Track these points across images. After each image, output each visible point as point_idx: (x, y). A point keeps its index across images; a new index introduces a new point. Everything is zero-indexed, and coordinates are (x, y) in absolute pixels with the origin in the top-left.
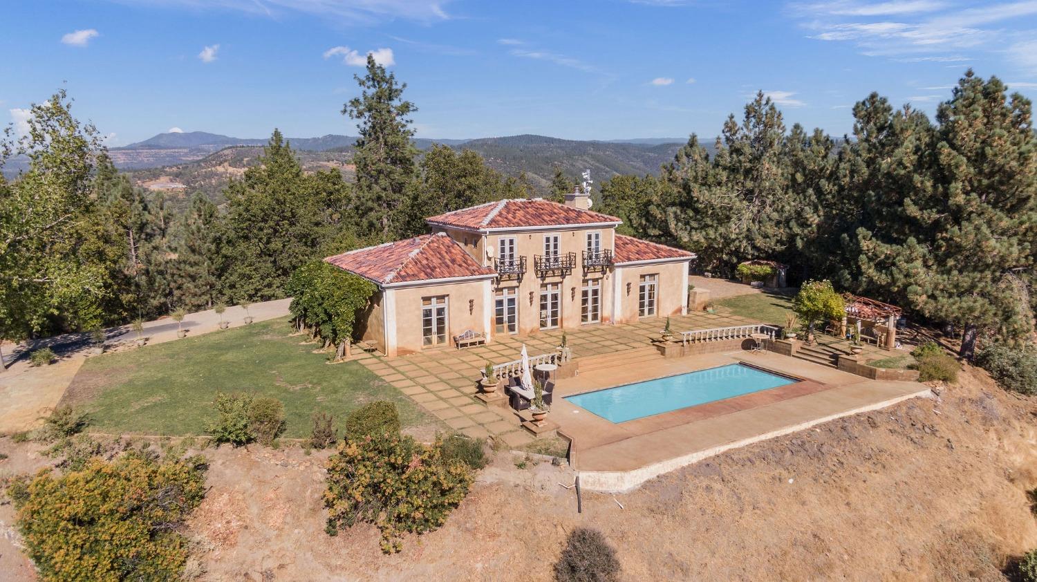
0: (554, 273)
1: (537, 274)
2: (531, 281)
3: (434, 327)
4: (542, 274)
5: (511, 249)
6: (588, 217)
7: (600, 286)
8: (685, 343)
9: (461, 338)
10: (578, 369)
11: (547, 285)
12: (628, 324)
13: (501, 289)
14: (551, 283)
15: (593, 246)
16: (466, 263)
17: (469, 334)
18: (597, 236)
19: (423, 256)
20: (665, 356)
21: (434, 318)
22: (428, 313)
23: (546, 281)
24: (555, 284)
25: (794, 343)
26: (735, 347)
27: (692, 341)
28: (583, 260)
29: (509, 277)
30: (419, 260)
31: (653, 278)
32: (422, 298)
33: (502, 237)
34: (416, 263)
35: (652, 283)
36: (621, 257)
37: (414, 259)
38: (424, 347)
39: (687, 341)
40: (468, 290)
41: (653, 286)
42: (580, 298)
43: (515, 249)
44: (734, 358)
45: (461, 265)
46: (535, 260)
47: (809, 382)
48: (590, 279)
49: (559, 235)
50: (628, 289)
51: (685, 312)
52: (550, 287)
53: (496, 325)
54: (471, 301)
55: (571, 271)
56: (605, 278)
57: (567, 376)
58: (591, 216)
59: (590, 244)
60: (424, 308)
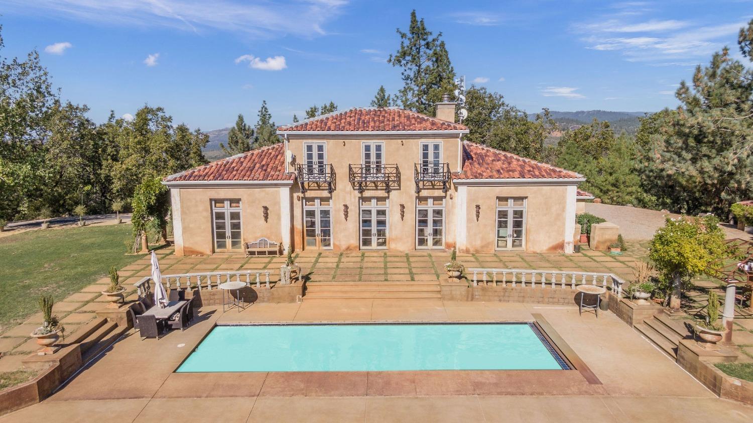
0: (376, 186)
1: (353, 186)
2: (345, 193)
3: (228, 231)
4: (360, 185)
5: (321, 156)
6: (428, 124)
7: (443, 205)
8: (475, 284)
9: (254, 245)
10: (304, 294)
11: (369, 199)
12: (476, 254)
13: (312, 199)
14: (374, 198)
15: (431, 158)
16: (275, 169)
17: (263, 242)
18: (436, 147)
19: (242, 160)
20: (442, 296)
21: (228, 222)
22: (220, 216)
23: (367, 194)
24: (379, 199)
25: (642, 308)
26: (562, 300)
27: (487, 282)
28: (418, 173)
29: (319, 186)
30: (232, 163)
31: (520, 202)
32: (211, 200)
33: (310, 142)
34: (225, 166)
35: (518, 208)
36: (469, 173)
37: (228, 162)
38: (217, 250)
39: (478, 281)
40: (262, 196)
41: (521, 212)
42: (411, 218)
43: (325, 157)
44: (534, 315)
45: (266, 170)
46: (350, 169)
47: (576, 374)
48: (430, 197)
49: (383, 143)
50: (478, 212)
51: (569, 250)
52: (374, 201)
53: (306, 238)
54: (266, 208)
55: (399, 185)
56: (448, 197)
57: (284, 301)
58: (433, 124)
59: (425, 156)
60: (215, 210)
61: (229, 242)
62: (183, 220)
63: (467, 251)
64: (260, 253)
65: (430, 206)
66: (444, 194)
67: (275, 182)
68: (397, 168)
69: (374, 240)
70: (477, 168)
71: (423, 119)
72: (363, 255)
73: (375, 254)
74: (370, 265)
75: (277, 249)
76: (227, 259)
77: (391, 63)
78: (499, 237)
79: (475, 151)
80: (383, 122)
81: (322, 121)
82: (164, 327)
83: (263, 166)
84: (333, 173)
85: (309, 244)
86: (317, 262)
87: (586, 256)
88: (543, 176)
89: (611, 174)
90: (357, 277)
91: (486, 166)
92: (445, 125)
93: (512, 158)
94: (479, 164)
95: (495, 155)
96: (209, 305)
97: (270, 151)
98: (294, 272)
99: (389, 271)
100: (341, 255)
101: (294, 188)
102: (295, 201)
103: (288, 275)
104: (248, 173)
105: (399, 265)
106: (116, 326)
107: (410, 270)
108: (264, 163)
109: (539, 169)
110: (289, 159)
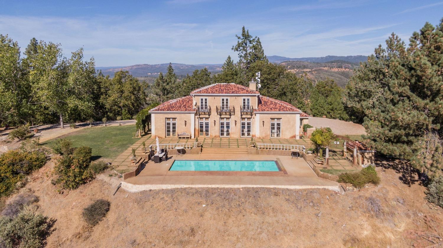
0: (226, 114)
1: (218, 114)
2: (214, 116)
3: (171, 130)
4: (220, 113)
5: (206, 103)
6: (245, 91)
7: (251, 121)
8: (259, 149)
9: (180, 135)
10: (201, 152)
11: (223, 118)
12: (262, 140)
13: (202, 118)
14: (225, 118)
15: (246, 104)
16: (189, 107)
17: (184, 134)
18: (248, 100)
19: (176, 103)
20: (248, 153)
21: (171, 126)
22: (169, 124)
23: (222, 116)
24: (227, 118)
25: (310, 156)
26: (287, 154)
27: (263, 148)
28: (241, 109)
29: (205, 113)
30: (173, 104)
31: (279, 120)
32: (166, 118)
33: (202, 97)
34: (170, 105)
35: (278, 122)
36: (260, 110)
37: (171, 104)
38: (167, 136)
39: (260, 148)
40: (185, 117)
41: (280, 124)
42: (239, 125)
43: (208, 103)
44: (277, 159)
45: (185, 107)
46: (217, 107)
47: (282, 172)
48: (246, 118)
49: (229, 98)
50: (263, 124)
51: (298, 138)
52: (225, 119)
53: (200, 132)
54: (186, 121)
55: (234, 113)
56: (253, 118)
57: (195, 154)
58: (247, 91)
59: (244, 103)
60: (167, 122)
61: (171, 133)
62: (155, 125)
63: (260, 138)
64: (183, 138)
65: (246, 121)
66: (251, 117)
67: (189, 112)
68: (234, 107)
69: (225, 133)
70: (264, 107)
71: (244, 89)
72: (221, 139)
73: (225, 139)
74: (223, 142)
75: (189, 136)
76: (171, 140)
77: (233, 50)
78: (272, 133)
79: (264, 100)
80: (229, 90)
81: (206, 89)
82: (160, 160)
83: (184, 105)
84: (210, 109)
85: (201, 135)
86: (204, 141)
87: (303, 140)
88: (287, 111)
89: (331, 105)
90: (219, 146)
91: (267, 106)
92: (252, 92)
93: (277, 103)
94: (264, 105)
95: (271, 102)
96: (170, 154)
97: (186, 99)
98: (198, 144)
99: (230, 145)
100: (213, 139)
101: (196, 114)
102: (196, 118)
103: (196, 145)
104: (179, 109)
105: (234, 143)
106: (145, 160)
107: (238, 144)
108: (184, 104)
109: (286, 108)
110: (194, 104)
